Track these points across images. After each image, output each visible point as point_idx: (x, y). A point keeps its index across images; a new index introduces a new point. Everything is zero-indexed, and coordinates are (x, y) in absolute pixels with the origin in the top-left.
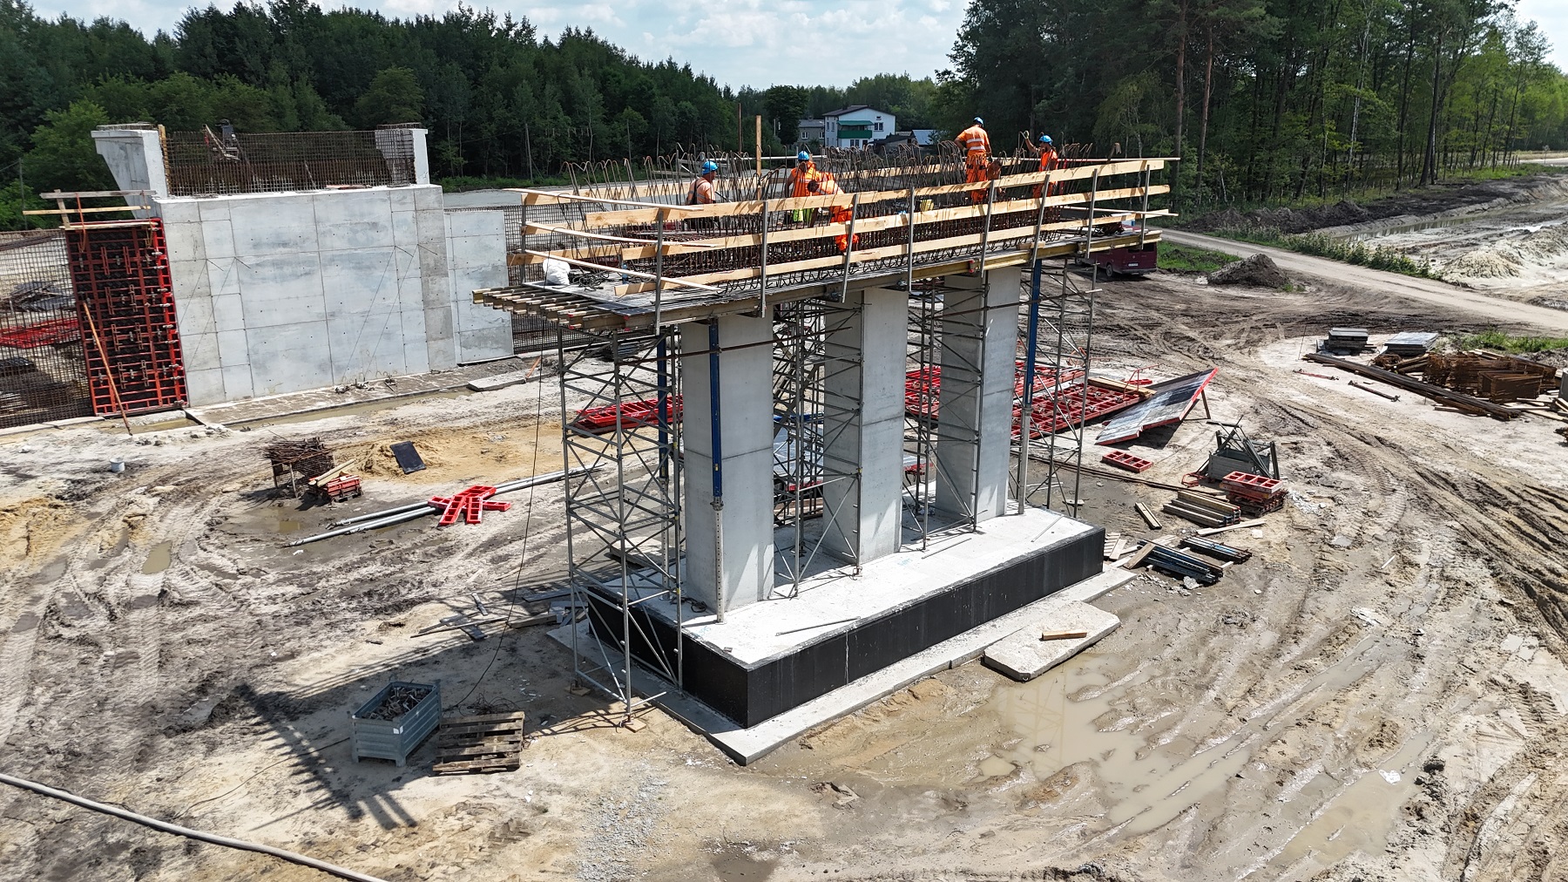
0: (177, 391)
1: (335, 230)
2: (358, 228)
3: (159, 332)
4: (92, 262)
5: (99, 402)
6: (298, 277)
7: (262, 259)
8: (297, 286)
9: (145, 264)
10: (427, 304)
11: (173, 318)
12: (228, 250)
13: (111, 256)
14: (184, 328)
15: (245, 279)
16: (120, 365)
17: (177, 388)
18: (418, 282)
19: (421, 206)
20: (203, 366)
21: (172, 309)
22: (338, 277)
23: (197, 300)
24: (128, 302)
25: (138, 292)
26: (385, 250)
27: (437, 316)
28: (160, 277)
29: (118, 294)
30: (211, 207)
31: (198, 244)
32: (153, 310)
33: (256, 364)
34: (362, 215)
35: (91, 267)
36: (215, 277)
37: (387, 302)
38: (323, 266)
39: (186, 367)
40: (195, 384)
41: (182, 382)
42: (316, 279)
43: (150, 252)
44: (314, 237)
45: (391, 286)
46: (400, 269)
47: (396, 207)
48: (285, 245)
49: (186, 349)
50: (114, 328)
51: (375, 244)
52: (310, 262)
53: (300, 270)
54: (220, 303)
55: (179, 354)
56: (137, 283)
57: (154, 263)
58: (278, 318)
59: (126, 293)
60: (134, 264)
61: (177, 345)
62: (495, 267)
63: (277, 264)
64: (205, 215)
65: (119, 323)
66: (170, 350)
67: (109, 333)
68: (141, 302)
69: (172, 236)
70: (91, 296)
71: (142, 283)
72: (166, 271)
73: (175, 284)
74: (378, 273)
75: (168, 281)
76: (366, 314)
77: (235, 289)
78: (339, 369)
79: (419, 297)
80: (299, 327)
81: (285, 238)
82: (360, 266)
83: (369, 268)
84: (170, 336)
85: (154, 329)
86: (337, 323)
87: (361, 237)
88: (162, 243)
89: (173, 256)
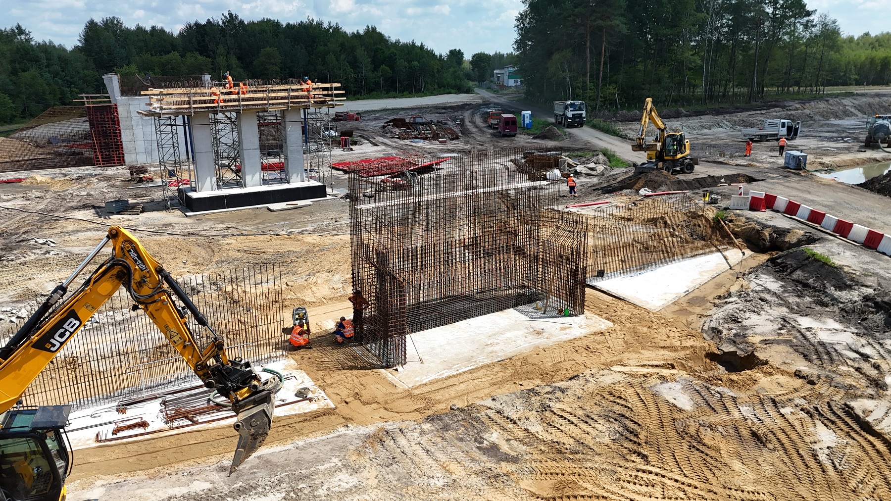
0: (121, 160)
4: (95, 117)
5: (97, 161)
9: (111, 118)
11: (120, 136)
13: (101, 115)
14: (123, 139)
16: (103, 150)
17: (121, 158)
20: (130, 152)
21: (120, 133)
23: (128, 130)
24: (106, 130)
25: (109, 127)
28: (116, 122)
29: (103, 127)
30: (133, 100)
31: (128, 112)
32: (114, 133)
33: (148, 152)
36: (134, 124)
39: (124, 152)
40: (128, 158)
41: (123, 157)
43: (113, 114)
49: (124, 146)
50: (102, 138)
54: (135, 132)
55: (122, 148)
56: (109, 124)
57: (114, 118)
59: (105, 127)
60: (108, 118)
61: (122, 145)
64: (130, 103)
65: (103, 136)
66: (119, 146)
67: (100, 140)
68: (110, 130)
69: (120, 109)
72: (118, 120)
73: (121, 125)
75: (119, 124)
77: (140, 127)
85: (114, 139)
88: (117, 111)
89: (120, 116)
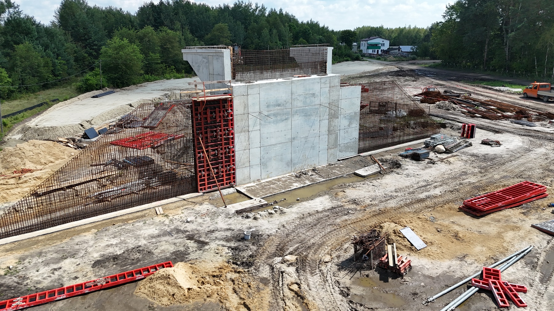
0: (232, 178)
1: (298, 98)
2: (307, 96)
3: (227, 150)
4: (203, 116)
5: (201, 185)
6: (283, 121)
7: (270, 112)
8: (281, 125)
9: (224, 117)
10: (329, 132)
11: (233, 143)
12: (257, 109)
13: (211, 113)
14: (237, 147)
15: (262, 122)
17: (232, 177)
18: (327, 121)
19: (332, 85)
20: (243, 166)
21: (233, 138)
22: (298, 120)
23: (243, 134)
24: (216, 136)
25: (221, 131)
26: (317, 107)
27: (333, 137)
28: (229, 122)
29: (212, 132)
31: (246, 106)
32: (225, 139)
33: (263, 164)
34: (309, 90)
35: (203, 119)
36: (251, 122)
37: (315, 132)
38: (293, 115)
39: (236, 167)
40: (239, 175)
41: (234, 174)
42: (289, 121)
43: (227, 110)
44: (290, 101)
45: (317, 123)
46: (321, 115)
47: (323, 85)
48: (279, 105)
49: (237, 158)
50: (210, 149)
51: (313, 104)
52: (287, 114)
53: (284, 117)
54: (252, 135)
55: (234, 160)
56: (220, 126)
57: (228, 116)
58: (273, 141)
59: (216, 131)
60: (220, 117)
61: (233, 156)
62: (355, 113)
63: (275, 115)
64: (250, 91)
65: (212, 146)
66: (230, 159)
67: (207, 151)
68: (221, 136)
69: (237, 103)
70: (202, 133)
71: (222, 126)
72: (232, 120)
73: (235, 126)
74: (313, 118)
75: (232, 124)
76: (306, 138)
77: (258, 127)
78: (294, 164)
79: (327, 129)
80: (281, 145)
81: (279, 102)
82: (306, 114)
83: (309, 115)
84: (231, 152)
85: (225, 148)
86: (296, 142)
87: (308, 101)
88: (232, 107)
89: (235, 112)
